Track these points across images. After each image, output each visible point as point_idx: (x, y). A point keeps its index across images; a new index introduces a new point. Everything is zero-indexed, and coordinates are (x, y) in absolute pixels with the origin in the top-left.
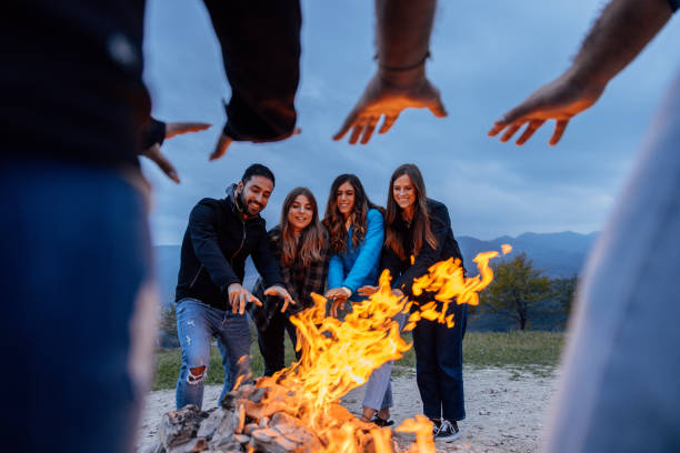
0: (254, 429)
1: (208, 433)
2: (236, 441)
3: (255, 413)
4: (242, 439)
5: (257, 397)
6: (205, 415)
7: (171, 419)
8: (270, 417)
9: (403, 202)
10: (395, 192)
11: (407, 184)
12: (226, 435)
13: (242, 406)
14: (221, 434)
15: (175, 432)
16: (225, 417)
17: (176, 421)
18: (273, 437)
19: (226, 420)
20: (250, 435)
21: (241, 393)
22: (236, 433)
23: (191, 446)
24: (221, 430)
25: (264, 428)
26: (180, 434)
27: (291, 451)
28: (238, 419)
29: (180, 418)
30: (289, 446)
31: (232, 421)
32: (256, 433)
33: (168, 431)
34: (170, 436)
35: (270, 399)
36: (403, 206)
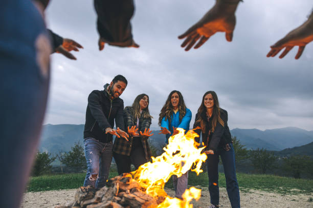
0: (123, 194)
1: (100, 196)
2: (115, 199)
3: (123, 188)
4: (118, 199)
5: (124, 181)
7: (82, 190)
8: (131, 190)
10: (205, 101)
12: (109, 197)
13: (118, 184)
14: (106, 197)
15: (84, 195)
16: (108, 190)
17: (84, 191)
18: (134, 197)
19: (109, 191)
20: (121, 197)
21: (116, 180)
22: (115, 196)
23: (93, 200)
24: (106, 195)
25: (128, 194)
26: (86, 196)
27: (143, 204)
28: (116, 189)
29: (86, 190)
30: (142, 201)
31: (112, 191)
32: (126, 195)
33: (81, 195)
34: (81, 197)
35: (130, 182)
36: (208, 107)
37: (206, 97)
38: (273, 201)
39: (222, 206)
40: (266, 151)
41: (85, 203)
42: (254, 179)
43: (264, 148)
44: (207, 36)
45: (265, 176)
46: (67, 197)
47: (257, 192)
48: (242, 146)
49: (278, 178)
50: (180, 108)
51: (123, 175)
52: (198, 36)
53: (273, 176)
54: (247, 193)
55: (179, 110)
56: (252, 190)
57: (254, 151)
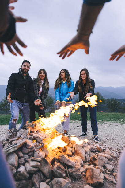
0: (33, 134)
1: (20, 135)
2: (28, 137)
3: (33, 130)
4: (30, 136)
5: (33, 126)
6: (18, 131)
7: (9, 132)
8: (37, 131)
9: (84, 78)
10: (81, 75)
11: (84, 73)
12: (25, 136)
13: (29, 128)
14: (23, 135)
15: (11, 135)
16: (24, 131)
17: (11, 132)
18: (38, 136)
20: (32, 136)
21: (28, 125)
22: (28, 135)
23: (16, 138)
24: (23, 134)
25: (35, 134)
26: (12, 135)
27: (43, 140)
28: (28, 132)
29: (12, 131)
30: (43, 138)
31: (26, 132)
32: (34, 135)
33: (9, 135)
34: (9, 136)
35: (36, 127)
36: (83, 79)
37: (82, 73)
38: (116, 128)
39: (89, 132)
40: (115, 99)
41: (11, 140)
42: (107, 116)
43: (115, 98)
44: (73, 50)
45: (113, 113)
46: (2, 130)
47: (109, 123)
48: (103, 97)
49: (120, 115)
50: (67, 79)
51: (32, 122)
52: (68, 51)
53: (118, 113)
54: (102, 124)
55: (66, 80)
56: (106, 122)
57: (109, 100)
